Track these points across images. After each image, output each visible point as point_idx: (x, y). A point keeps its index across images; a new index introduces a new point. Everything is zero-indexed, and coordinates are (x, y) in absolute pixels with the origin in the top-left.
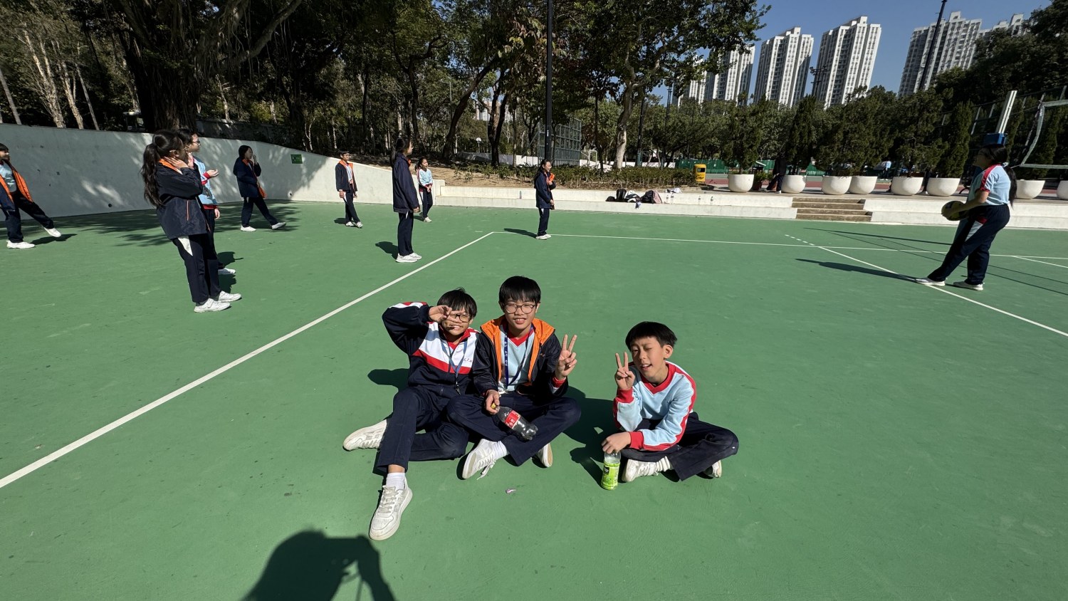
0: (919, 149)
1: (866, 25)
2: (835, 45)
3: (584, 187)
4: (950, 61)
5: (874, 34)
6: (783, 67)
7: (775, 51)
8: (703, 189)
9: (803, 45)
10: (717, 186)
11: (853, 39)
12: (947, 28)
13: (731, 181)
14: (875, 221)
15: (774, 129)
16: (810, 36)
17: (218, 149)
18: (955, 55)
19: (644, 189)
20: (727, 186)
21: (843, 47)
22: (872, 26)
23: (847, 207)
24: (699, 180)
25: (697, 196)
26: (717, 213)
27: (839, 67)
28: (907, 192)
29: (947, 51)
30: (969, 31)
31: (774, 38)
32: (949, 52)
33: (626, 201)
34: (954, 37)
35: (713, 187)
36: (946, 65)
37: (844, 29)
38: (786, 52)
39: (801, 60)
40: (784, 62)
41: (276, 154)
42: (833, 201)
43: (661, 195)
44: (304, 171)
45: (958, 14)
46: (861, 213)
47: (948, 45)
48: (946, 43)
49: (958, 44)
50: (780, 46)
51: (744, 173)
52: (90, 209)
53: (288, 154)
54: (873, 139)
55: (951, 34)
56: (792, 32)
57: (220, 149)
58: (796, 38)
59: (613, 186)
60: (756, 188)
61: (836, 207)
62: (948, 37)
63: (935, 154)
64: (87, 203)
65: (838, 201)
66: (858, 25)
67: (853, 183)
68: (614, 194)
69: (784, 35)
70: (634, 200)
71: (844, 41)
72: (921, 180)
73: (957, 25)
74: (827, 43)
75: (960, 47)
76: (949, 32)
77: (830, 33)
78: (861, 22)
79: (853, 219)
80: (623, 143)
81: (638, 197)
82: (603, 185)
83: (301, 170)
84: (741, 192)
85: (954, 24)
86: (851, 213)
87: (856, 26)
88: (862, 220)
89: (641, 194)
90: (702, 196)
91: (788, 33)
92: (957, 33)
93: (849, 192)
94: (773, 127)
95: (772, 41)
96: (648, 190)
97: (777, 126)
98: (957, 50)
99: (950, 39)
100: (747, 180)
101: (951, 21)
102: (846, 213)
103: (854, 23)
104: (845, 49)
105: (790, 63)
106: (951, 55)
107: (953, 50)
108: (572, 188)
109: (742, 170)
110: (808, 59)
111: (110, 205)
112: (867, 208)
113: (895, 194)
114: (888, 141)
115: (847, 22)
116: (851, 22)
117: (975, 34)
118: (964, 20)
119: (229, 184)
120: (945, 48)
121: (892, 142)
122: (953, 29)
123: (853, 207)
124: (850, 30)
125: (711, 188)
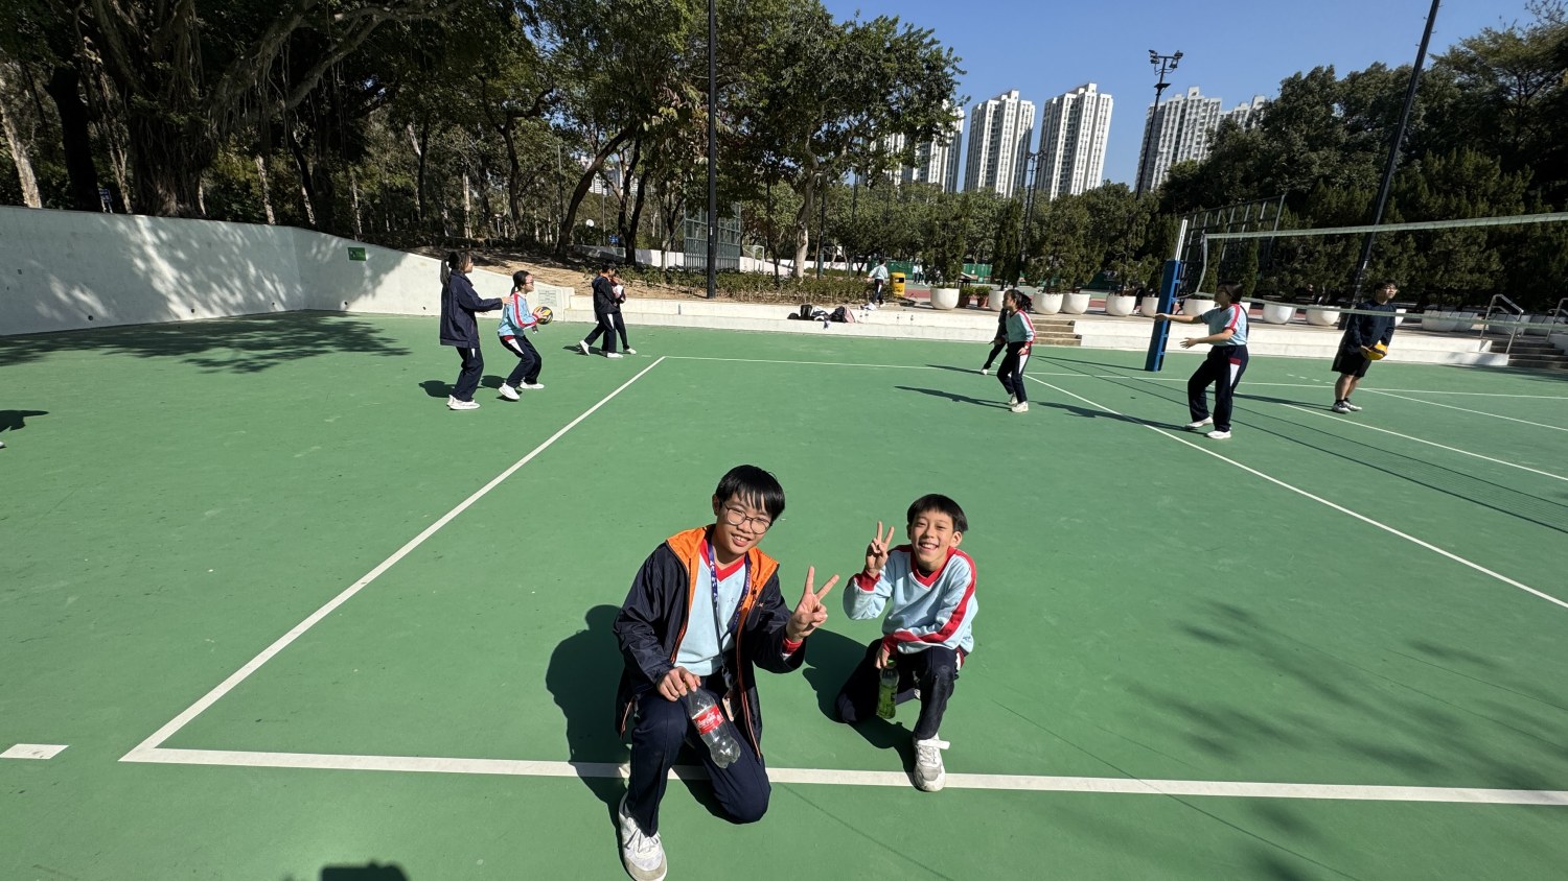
0: (1129, 265)
1: (1095, 95)
2: (1060, 116)
3: (758, 299)
4: (1190, 146)
5: (1105, 107)
6: (1000, 140)
7: (989, 119)
8: (902, 304)
9: (1023, 115)
10: (919, 300)
11: (1081, 110)
12: (1185, 105)
13: (933, 295)
14: (1085, 344)
15: (989, 224)
16: (1030, 103)
17: (238, 238)
18: (1196, 139)
19: (832, 304)
20: (929, 300)
21: (1070, 120)
22: (1102, 96)
23: (1057, 329)
24: (897, 293)
25: (894, 314)
26: (918, 335)
27: (1066, 145)
28: (1119, 312)
29: (1186, 134)
30: (1209, 111)
31: (987, 102)
32: (1189, 136)
33: (812, 319)
34: (1193, 117)
35: (914, 302)
36: (1186, 151)
37: (1070, 97)
38: (1002, 121)
39: (1021, 133)
40: (1000, 134)
41: (323, 248)
42: (1043, 322)
43: (854, 312)
44: (368, 273)
45: (1196, 89)
46: (1071, 336)
47: (1188, 127)
48: (1185, 124)
49: (1198, 127)
50: (995, 112)
51: (949, 287)
52: (61, 323)
53: (343, 247)
54: (1083, 251)
55: (1190, 114)
56: (1009, 97)
57: (242, 238)
58: (1013, 105)
59: (796, 300)
60: (963, 303)
61: (1046, 329)
62: (1187, 117)
63: (1145, 270)
64: (57, 315)
65: (1048, 322)
66: (1087, 94)
67: (1065, 302)
68: (797, 310)
69: (999, 99)
70: (822, 318)
71: (1071, 113)
72: (1133, 299)
73: (1196, 104)
74: (1052, 112)
75: (1200, 130)
76: (1188, 111)
77: (1054, 102)
78: (1090, 90)
79: (1063, 343)
80: (804, 244)
81: (826, 314)
82: (782, 298)
83: (362, 270)
84: (946, 310)
85: (1193, 101)
86: (1061, 336)
87: (1084, 94)
88: (1072, 343)
89: (830, 310)
90: (901, 314)
91: (1004, 97)
92: (1197, 113)
93: (1062, 311)
94: (988, 221)
95: (985, 105)
96: (838, 306)
97: (993, 220)
98: (1197, 133)
99: (1189, 120)
100: (951, 296)
101: (1190, 98)
102: (1056, 336)
103: (1081, 91)
104: (1072, 122)
105: (1008, 136)
106: (1192, 139)
107: (1193, 133)
108: (743, 301)
109: (947, 283)
110: (1029, 133)
111: (90, 318)
112: (1077, 331)
113: (1109, 315)
114: (1098, 255)
115: (1073, 89)
116: (1078, 89)
117: (1216, 116)
118: (1202, 97)
119: (253, 288)
120: (1184, 130)
121: (1102, 255)
122: (1191, 107)
123: (1063, 330)
124: (1077, 100)
125: (912, 304)
